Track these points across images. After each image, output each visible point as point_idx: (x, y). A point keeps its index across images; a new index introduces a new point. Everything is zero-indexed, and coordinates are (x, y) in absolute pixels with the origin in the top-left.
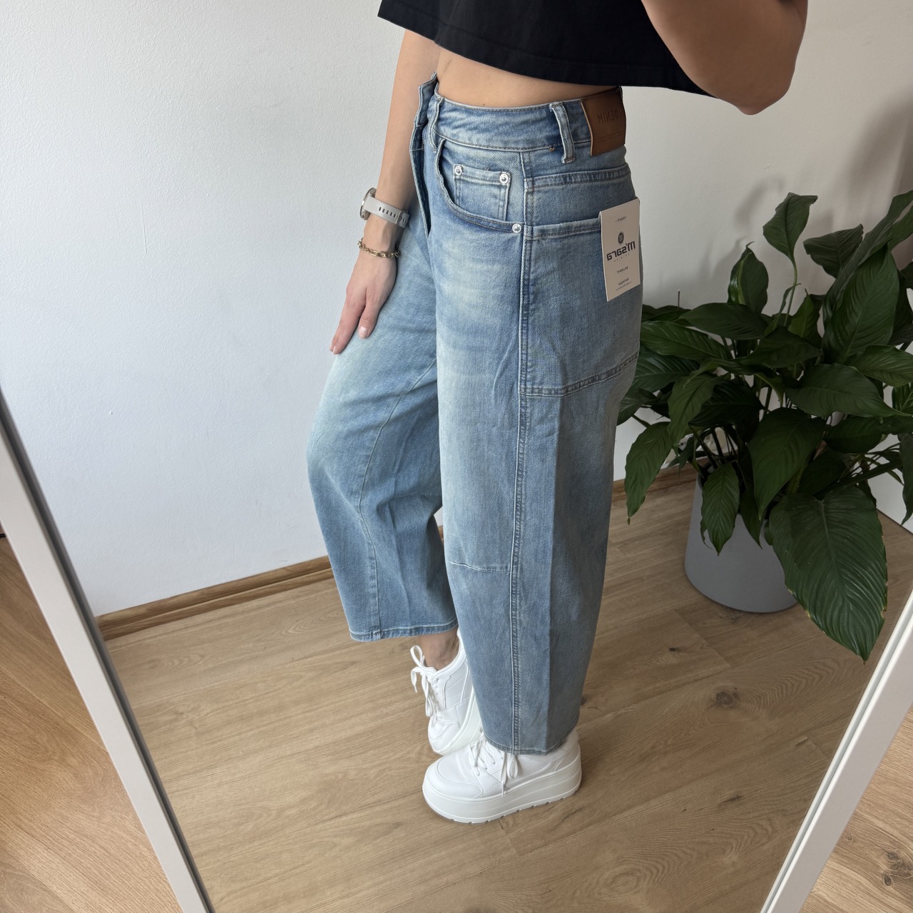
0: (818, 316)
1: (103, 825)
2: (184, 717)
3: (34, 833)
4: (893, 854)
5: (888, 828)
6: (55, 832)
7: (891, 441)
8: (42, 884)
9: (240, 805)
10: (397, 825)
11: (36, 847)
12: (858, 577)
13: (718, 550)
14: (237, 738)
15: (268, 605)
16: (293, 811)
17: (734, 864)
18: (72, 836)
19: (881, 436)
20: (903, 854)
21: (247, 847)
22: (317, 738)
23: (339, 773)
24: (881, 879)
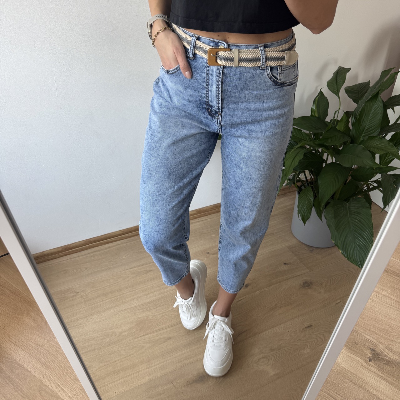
0: (349, 122)
1: (46, 341)
2: (79, 294)
3: (17, 344)
4: (373, 349)
5: (371, 339)
6: (26, 344)
7: (378, 177)
8: (21, 365)
9: (104, 331)
10: (169, 338)
11: (18, 350)
12: (361, 236)
13: (305, 223)
14: (102, 302)
15: (114, 246)
16: (126, 333)
17: (308, 353)
18: (33, 345)
19: (374, 175)
20: (377, 349)
21: (106, 348)
22: (136, 302)
23: (145, 317)
24: (367, 360)
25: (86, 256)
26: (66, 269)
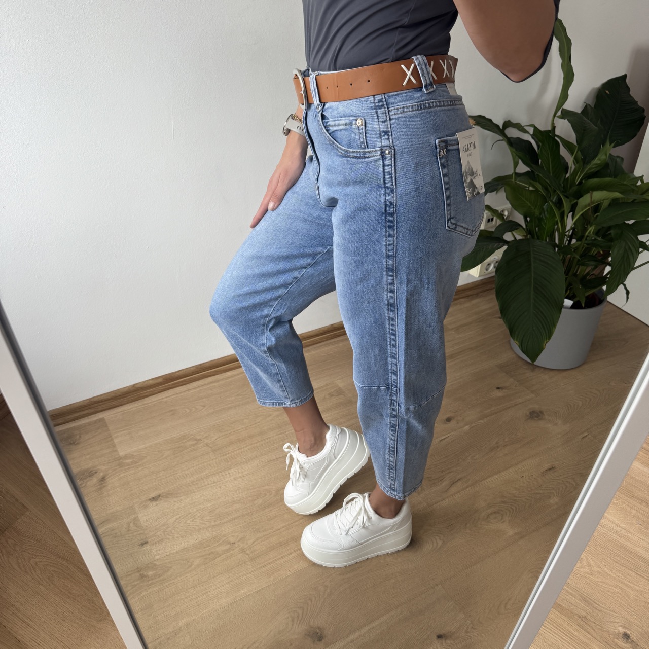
2: (202, 441)
9: (251, 489)
14: (239, 451)
17: (556, 504)
26: (172, 409)
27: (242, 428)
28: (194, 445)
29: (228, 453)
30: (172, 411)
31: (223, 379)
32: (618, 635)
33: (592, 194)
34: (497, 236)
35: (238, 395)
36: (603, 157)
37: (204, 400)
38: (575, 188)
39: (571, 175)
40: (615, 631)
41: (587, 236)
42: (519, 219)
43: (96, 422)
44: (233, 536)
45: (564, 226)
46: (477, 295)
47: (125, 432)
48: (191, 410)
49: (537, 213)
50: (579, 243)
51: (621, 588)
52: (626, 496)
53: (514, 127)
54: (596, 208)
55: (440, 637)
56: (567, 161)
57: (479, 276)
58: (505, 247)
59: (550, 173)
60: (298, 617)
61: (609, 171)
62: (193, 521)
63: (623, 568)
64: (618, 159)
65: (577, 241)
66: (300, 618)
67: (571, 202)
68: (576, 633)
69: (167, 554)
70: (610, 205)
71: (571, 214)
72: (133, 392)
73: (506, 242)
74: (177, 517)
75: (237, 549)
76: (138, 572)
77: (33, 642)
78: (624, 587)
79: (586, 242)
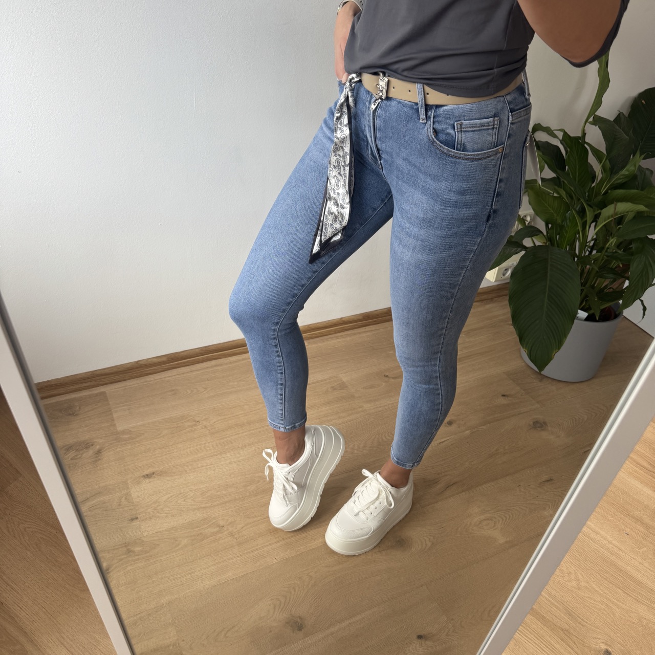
2: (200, 423)
9: (245, 475)
14: (237, 436)
25: (203, 371)
26: (174, 388)
27: (242, 414)
28: (192, 426)
29: (226, 438)
30: (173, 390)
31: (227, 364)
32: (600, 651)
33: (616, 205)
34: (516, 241)
35: (240, 381)
36: (632, 168)
37: (207, 382)
38: (600, 198)
39: (597, 184)
40: (597, 647)
41: (608, 248)
42: (541, 225)
43: (97, 395)
44: (223, 519)
45: (585, 236)
46: (491, 300)
47: (123, 408)
48: (192, 391)
49: (559, 221)
50: (599, 254)
51: (607, 605)
52: (621, 513)
53: (544, 131)
54: (620, 220)
55: (420, 637)
56: (595, 170)
57: (495, 281)
58: (523, 253)
59: (576, 180)
60: (280, 605)
61: (637, 183)
62: (184, 501)
63: (611, 585)
64: (647, 172)
65: (597, 252)
66: (282, 606)
67: (594, 211)
68: (557, 646)
69: (157, 531)
70: (634, 218)
71: (593, 224)
72: (137, 368)
73: (525, 248)
74: (169, 495)
75: (226, 533)
76: (126, 546)
77: (16, 606)
78: (611, 605)
79: (606, 254)
